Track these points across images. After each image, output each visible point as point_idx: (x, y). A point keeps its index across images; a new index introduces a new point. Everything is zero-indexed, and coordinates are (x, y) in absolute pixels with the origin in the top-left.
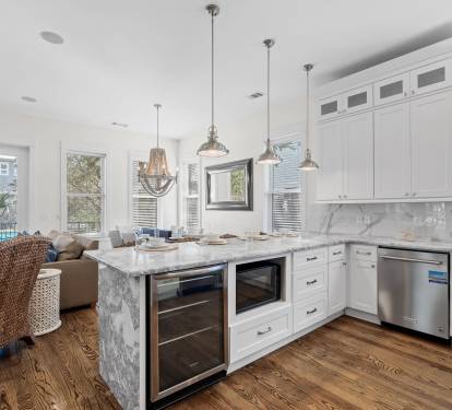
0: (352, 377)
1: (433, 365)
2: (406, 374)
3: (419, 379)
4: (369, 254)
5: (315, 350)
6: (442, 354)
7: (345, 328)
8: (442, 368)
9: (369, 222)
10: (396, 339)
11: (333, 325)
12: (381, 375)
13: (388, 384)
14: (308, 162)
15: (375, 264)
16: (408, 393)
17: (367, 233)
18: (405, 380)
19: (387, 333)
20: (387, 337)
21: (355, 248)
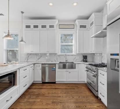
0: (39, 100)
1: (54, 89)
2: (50, 93)
3: (53, 93)
4: (39, 66)
5: (27, 97)
6: (55, 86)
7: (34, 87)
8: (56, 89)
9: (38, 58)
10: (46, 85)
11: (30, 87)
12: (45, 96)
13: (47, 98)
14: (22, 41)
15: (41, 68)
16: (52, 98)
17: (38, 61)
18: (50, 95)
19: (44, 85)
20: (44, 86)
21: (36, 65)
